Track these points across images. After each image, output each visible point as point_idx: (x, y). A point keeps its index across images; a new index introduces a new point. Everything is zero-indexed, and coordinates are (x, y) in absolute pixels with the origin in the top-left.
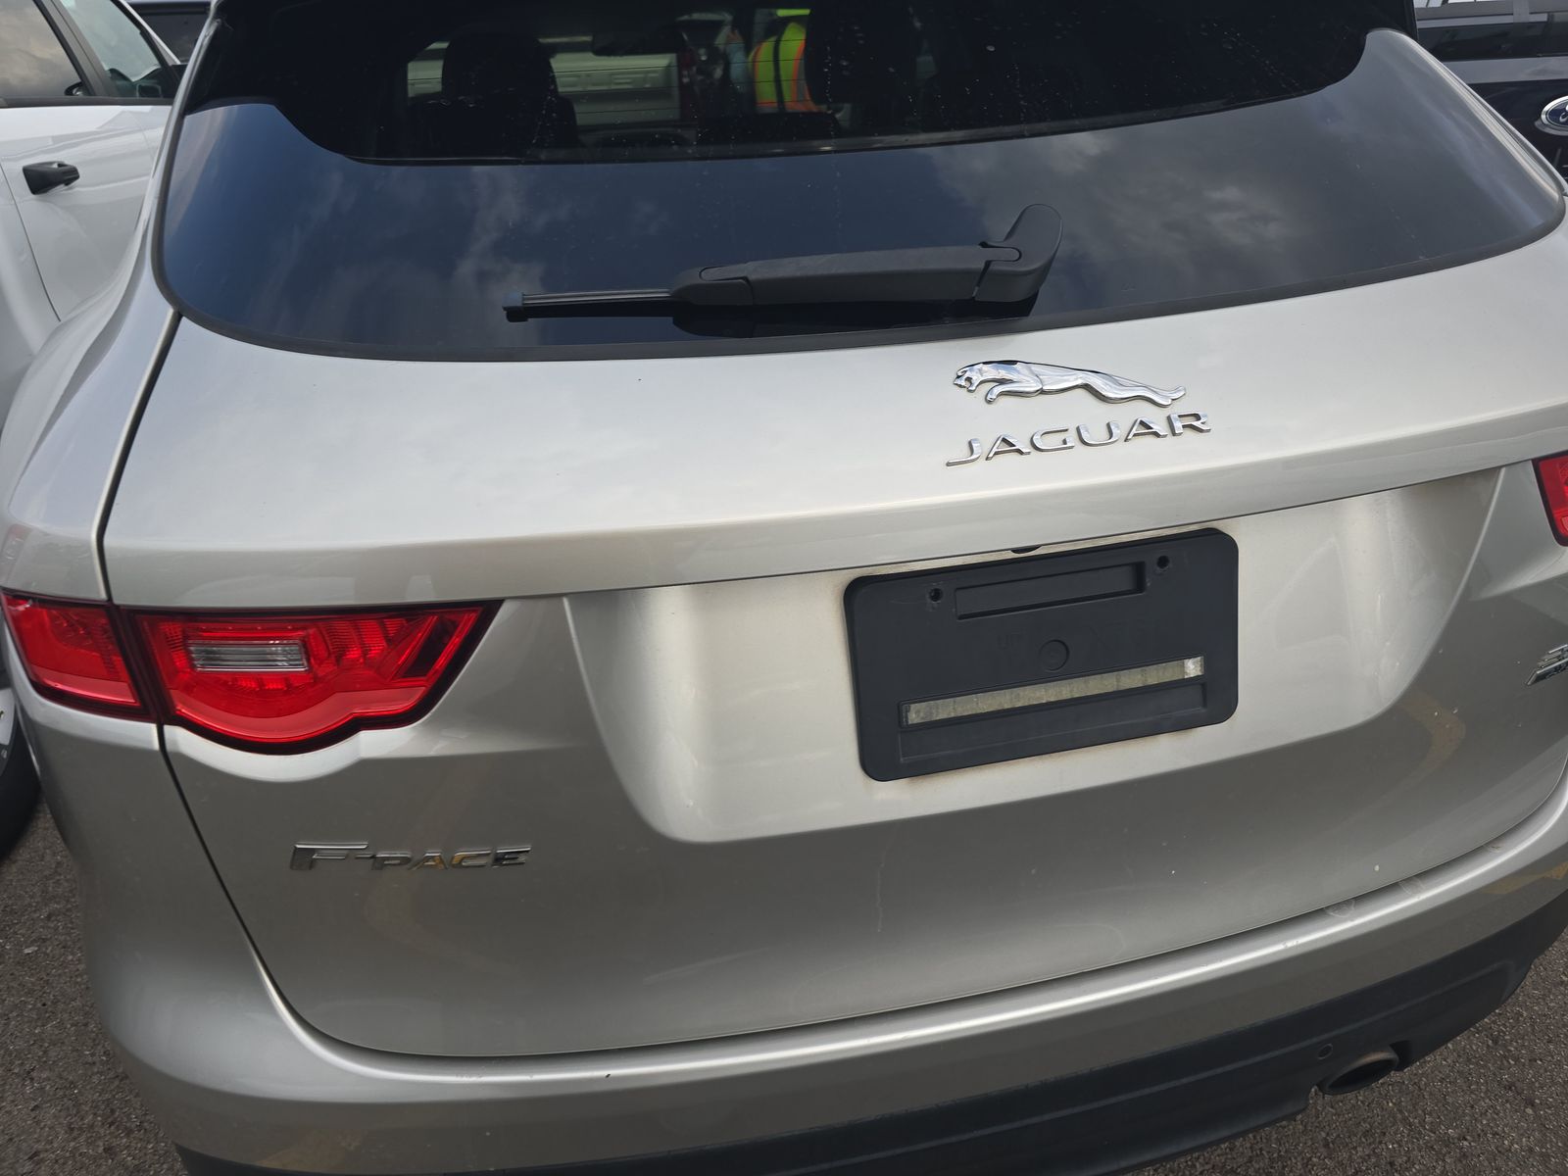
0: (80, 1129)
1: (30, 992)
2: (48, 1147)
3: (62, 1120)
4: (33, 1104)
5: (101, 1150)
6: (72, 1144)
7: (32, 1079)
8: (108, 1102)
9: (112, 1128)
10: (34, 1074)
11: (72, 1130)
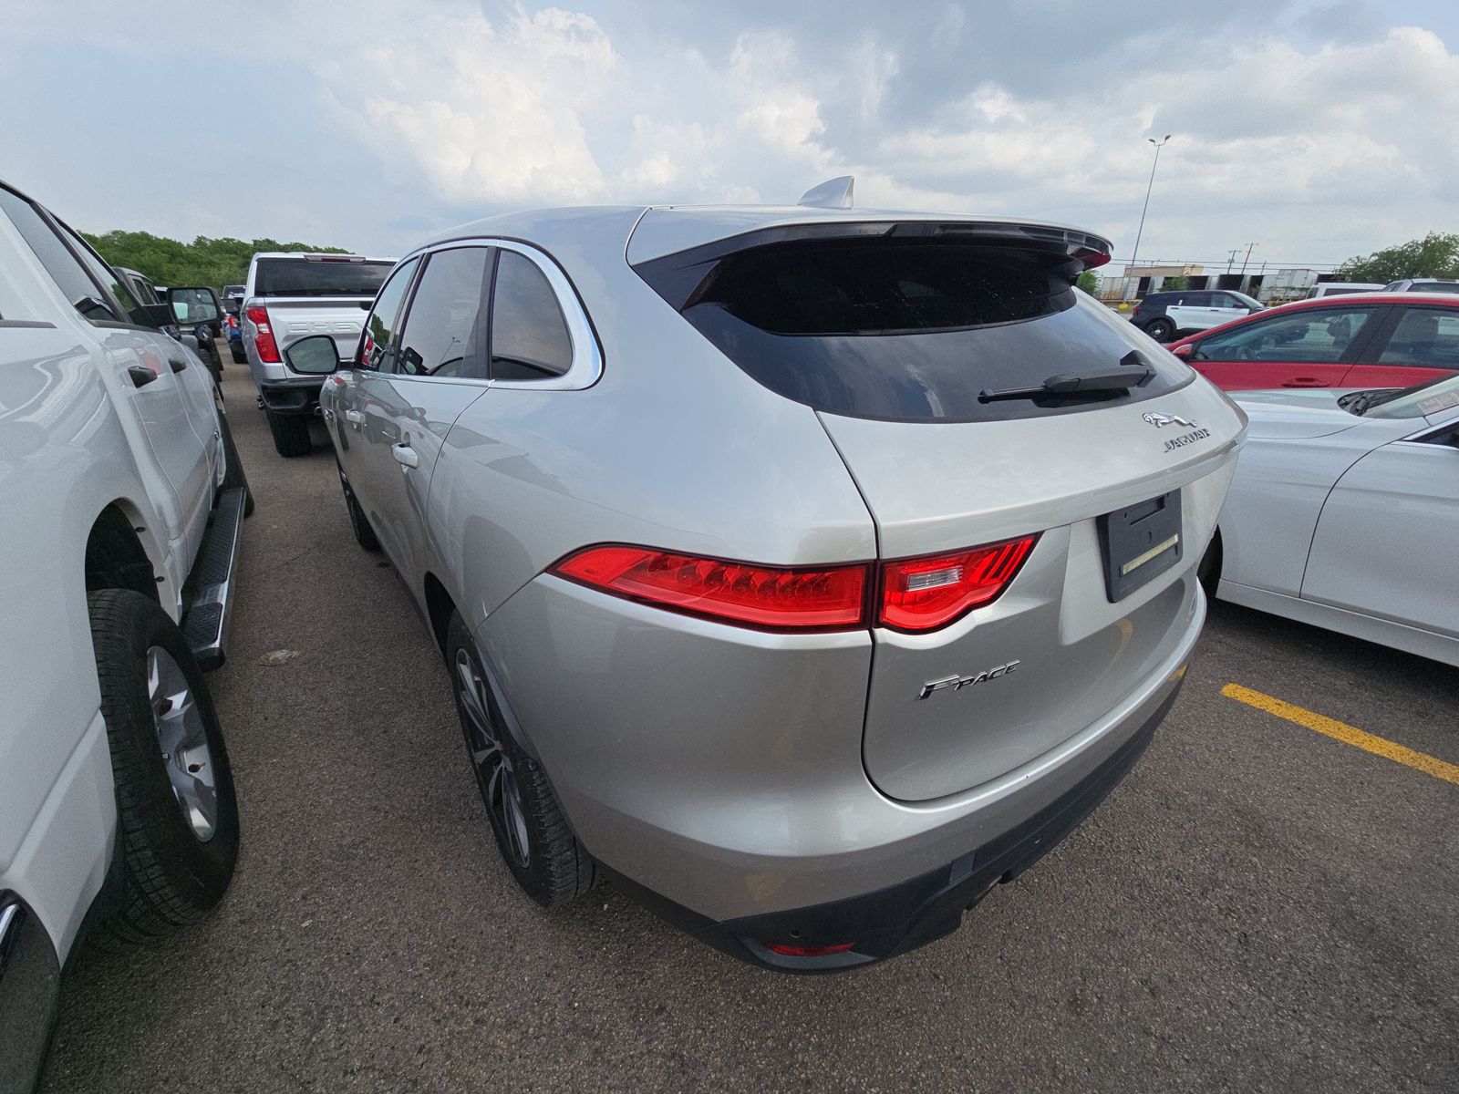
0: (444, 1017)
1: (330, 950)
2: (428, 1039)
3: (425, 1019)
4: (393, 1018)
5: (472, 1024)
6: (447, 1030)
7: (378, 1004)
8: (454, 993)
9: (470, 1007)
10: (376, 1000)
11: (439, 1021)
